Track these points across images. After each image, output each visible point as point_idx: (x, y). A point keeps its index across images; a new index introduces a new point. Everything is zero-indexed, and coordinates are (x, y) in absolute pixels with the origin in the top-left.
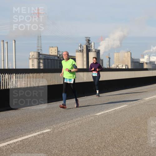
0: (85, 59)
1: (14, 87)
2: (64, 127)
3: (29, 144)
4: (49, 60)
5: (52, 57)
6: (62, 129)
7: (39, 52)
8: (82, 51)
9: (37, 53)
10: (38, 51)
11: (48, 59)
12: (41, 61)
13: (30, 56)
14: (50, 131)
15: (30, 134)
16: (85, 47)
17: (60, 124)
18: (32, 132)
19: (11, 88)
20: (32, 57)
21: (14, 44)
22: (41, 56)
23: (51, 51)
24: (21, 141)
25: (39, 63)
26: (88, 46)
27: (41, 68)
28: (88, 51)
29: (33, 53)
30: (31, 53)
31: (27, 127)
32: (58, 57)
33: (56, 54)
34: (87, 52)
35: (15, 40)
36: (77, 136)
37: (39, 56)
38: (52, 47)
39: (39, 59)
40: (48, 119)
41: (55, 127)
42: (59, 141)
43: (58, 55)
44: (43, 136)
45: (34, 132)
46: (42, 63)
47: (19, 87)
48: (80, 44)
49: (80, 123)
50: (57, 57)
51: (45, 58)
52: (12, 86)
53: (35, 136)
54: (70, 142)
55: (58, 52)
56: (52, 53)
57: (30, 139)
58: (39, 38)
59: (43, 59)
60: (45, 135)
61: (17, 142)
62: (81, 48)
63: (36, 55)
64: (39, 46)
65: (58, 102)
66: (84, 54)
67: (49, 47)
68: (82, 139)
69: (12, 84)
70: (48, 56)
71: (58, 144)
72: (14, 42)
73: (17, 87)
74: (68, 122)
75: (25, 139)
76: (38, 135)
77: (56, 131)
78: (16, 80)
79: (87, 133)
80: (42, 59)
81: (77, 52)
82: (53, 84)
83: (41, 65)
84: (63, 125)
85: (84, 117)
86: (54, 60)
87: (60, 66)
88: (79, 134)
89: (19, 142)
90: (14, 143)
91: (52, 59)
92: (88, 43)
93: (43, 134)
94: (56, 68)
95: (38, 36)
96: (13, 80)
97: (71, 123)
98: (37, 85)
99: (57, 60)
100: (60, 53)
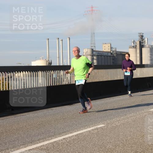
0: (138, 55)
1: (69, 83)
2: (118, 122)
3: (83, 138)
4: (103, 57)
5: (105, 53)
6: (116, 124)
7: (93, 49)
8: (135, 47)
9: (91, 50)
10: (91, 48)
11: (101, 56)
12: (95, 58)
13: (84, 53)
14: (104, 126)
15: (84, 129)
16: (138, 43)
17: (114, 120)
18: (86, 127)
19: (66, 84)
20: (86, 54)
21: (68, 41)
22: (94, 53)
23: (104, 48)
24: (76, 135)
25: (93, 59)
26: (141, 42)
27: (95, 64)
28: (142, 46)
29: (87, 50)
30: (84, 50)
31: (82, 122)
32: (112, 54)
33: (110, 50)
34: (141, 48)
35: (69, 38)
36: (131, 132)
37: (92, 53)
38: (105, 44)
39: (93, 56)
40: (102, 114)
41: (108, 122)
42: (113, 136)
43: (112, 52)
44: (97, 131)
45: (88, 127)
46: (95, 59)
47: (73, 83)
48: (133, 40)
49: (133, 119)
50: (110, 54)
51: (98, 54)
52: (67, 82)
53: (89, 131)
54: (124, 137)
55: (111, 48)
56: (105, 49)
57: (85, 134)
58: (93, 35)
59: (97, 55)
60: (99, 130)
61: (72, 137)
62: (134, 44)
63: (89, 52)
64: (93, 42)
65: (111, 98)
66: (137, 50)
67: (103, 43)
68: (136, 135)
69: (67, 80)
70: (102, 53)
71: (112, 139)
72: (68, 39)
73: (71, 83)
74: (122, 117)
75: (79, 134)
76: (93, 130)
77: (110, 126)
78: (70, 77)
79: (141, 129)
80: (95, 55)
81: (130, 48)
82: (107, 80)
83: (95, 61)
84: (117, 121)
85: (138, 113)
86: (107, 56)
87: (113, 63)
88: (133, 129)
89: (74, 137)
90: (70, 137)
91: (105, 56)
92: (142, 38)
93: (97, 129)
94: (109, 64)
95: (92, 33)
96: (68, 77)
97: (125, 119)
98: (91, 81)
99: (110, 56)
100: (114, 50)
